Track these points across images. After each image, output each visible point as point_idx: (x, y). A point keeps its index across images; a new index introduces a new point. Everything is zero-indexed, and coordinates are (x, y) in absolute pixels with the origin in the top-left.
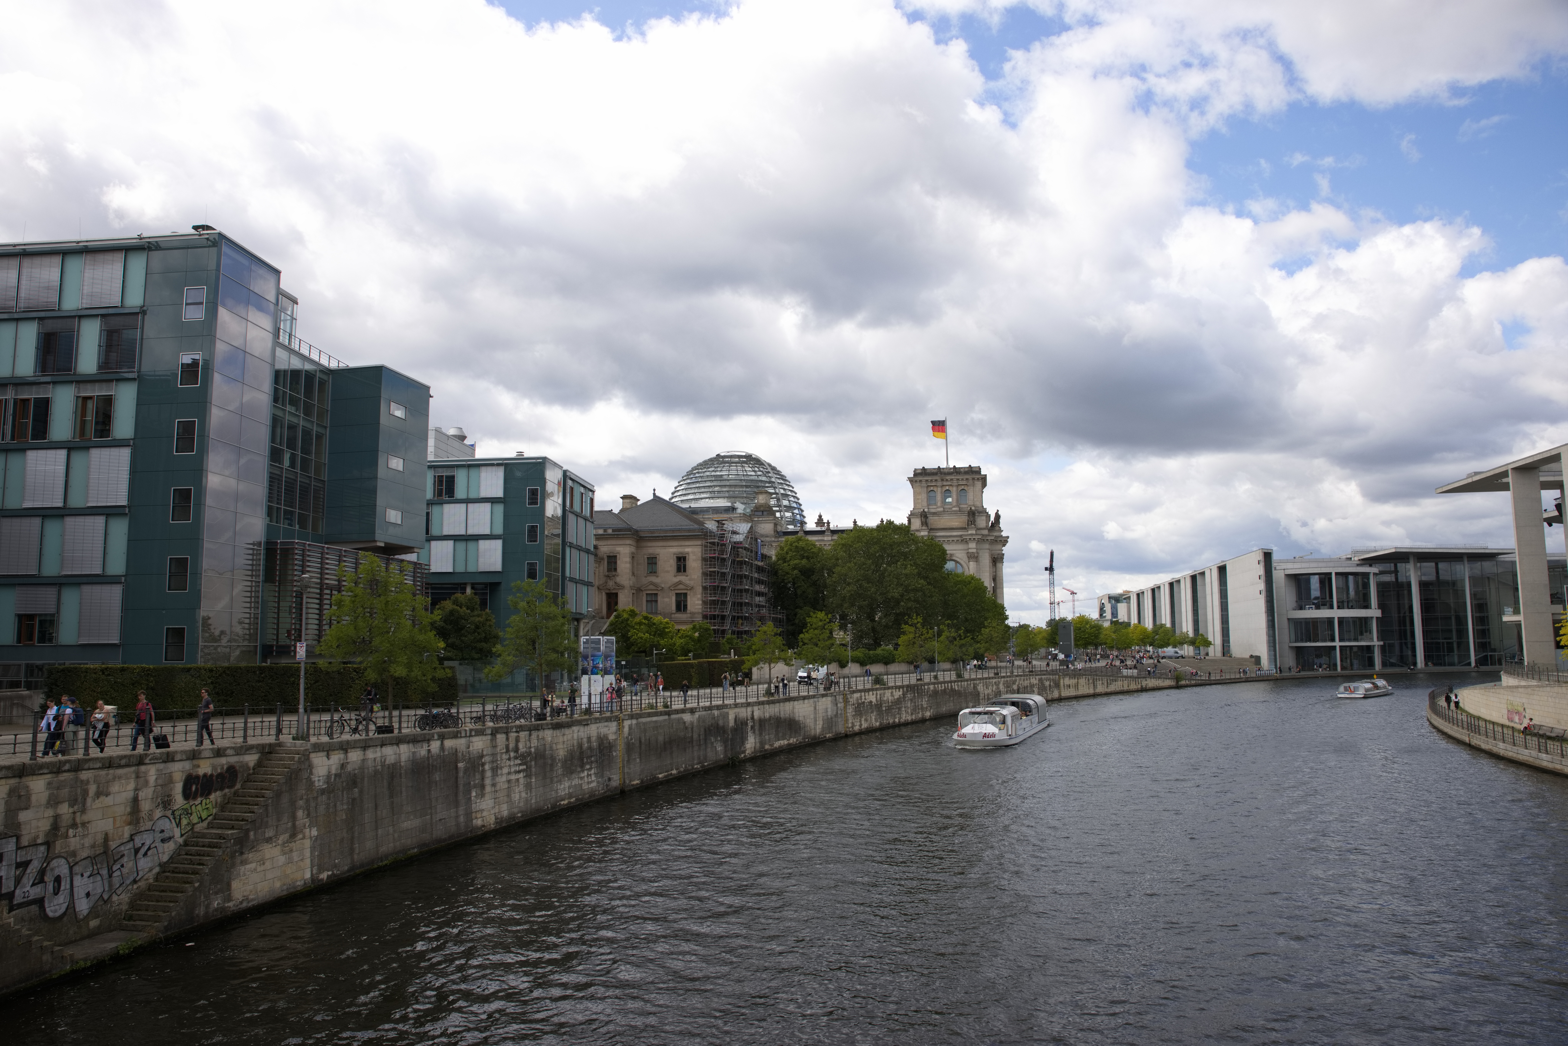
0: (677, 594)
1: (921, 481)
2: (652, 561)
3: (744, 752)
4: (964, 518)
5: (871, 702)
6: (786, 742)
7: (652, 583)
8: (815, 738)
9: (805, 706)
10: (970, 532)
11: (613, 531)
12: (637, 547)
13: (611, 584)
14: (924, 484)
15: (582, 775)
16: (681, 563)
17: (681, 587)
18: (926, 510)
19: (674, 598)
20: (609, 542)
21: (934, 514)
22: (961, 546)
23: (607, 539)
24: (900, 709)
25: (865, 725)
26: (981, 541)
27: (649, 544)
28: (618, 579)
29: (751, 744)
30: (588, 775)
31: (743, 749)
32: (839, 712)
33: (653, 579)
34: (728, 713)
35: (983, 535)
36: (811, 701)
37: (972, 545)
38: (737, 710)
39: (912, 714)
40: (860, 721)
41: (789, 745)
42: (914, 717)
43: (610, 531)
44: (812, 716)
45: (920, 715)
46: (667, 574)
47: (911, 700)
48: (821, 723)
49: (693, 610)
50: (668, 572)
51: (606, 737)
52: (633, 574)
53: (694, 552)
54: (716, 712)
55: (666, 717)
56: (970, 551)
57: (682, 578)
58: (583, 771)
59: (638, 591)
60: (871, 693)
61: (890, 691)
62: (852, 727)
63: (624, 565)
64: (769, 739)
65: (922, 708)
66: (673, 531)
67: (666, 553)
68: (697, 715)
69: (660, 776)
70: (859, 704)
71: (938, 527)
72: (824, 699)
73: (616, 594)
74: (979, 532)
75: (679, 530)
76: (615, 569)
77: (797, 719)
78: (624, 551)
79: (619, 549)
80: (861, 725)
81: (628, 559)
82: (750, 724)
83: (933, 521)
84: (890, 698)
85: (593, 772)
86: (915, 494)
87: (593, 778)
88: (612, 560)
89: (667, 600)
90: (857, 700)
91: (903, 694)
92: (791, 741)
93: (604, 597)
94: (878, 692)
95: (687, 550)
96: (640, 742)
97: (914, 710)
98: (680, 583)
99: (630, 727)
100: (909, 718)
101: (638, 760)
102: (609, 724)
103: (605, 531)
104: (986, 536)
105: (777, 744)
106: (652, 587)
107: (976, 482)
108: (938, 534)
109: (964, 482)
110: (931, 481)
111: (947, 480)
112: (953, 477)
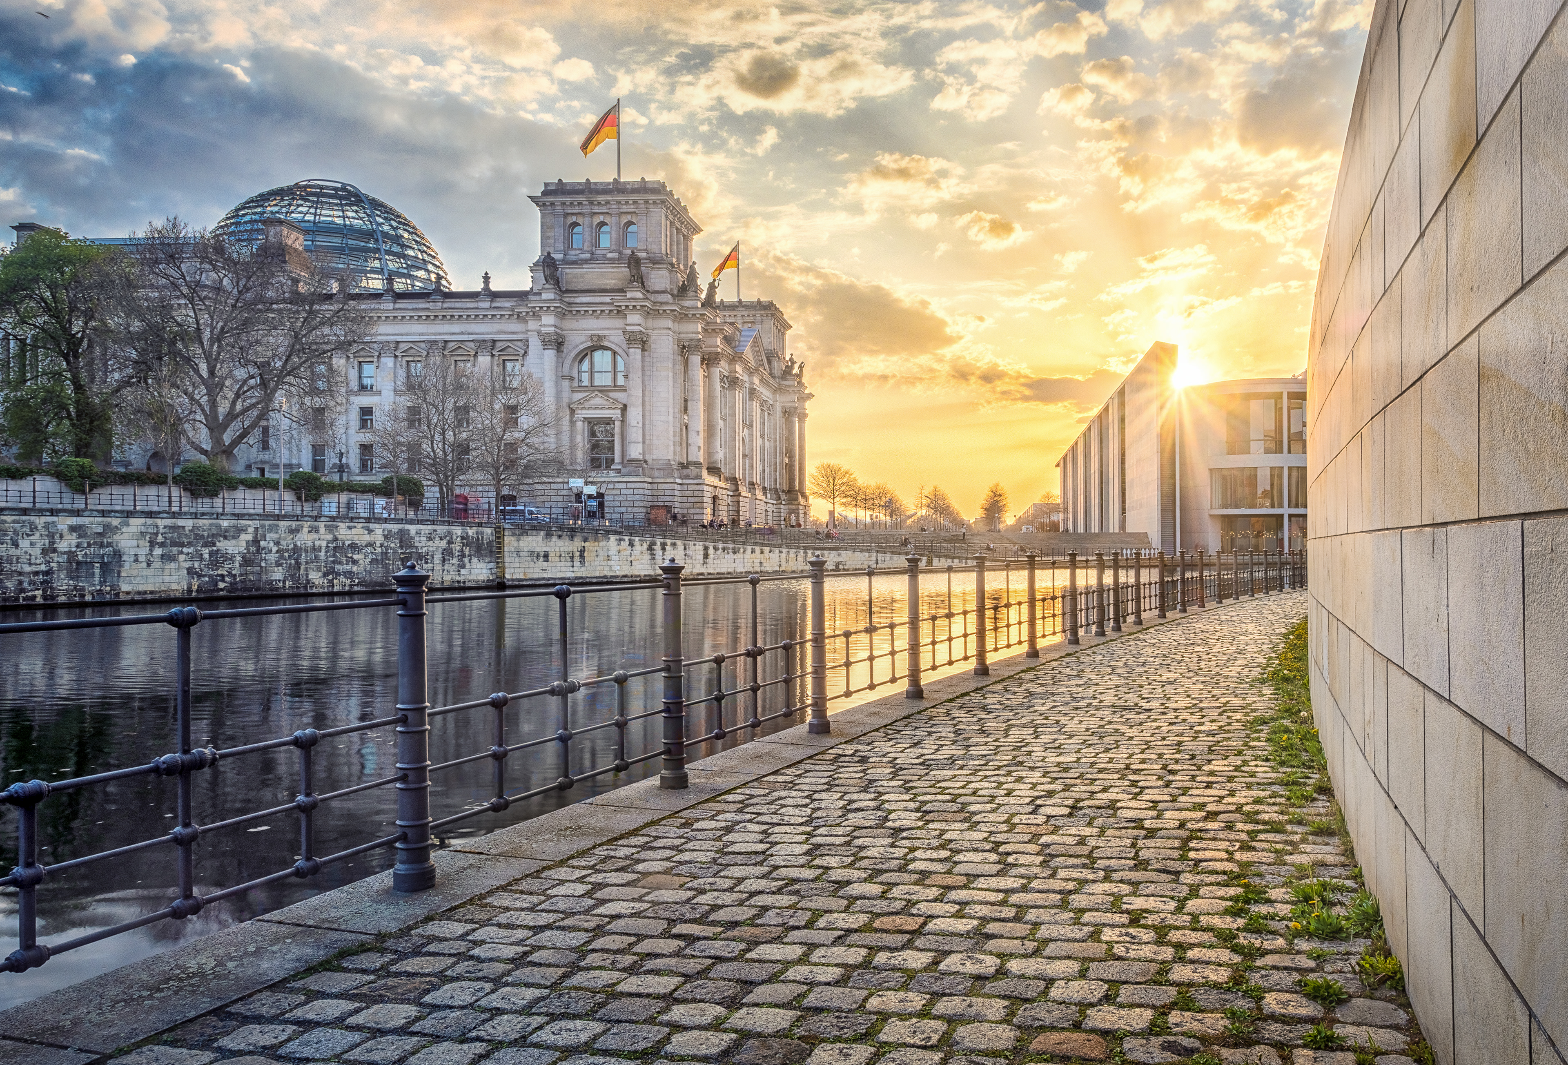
1: (553, 204)
4: (623, 273)
10: (630, 296)
14: (559, 210)
18: (558, 256)
21: (572, 262)
22: (618, 323)
26: (654, 312)
35: (656, 303)
37: (636, 320)
56: (631, 329)
71: (581, 287)
74: (650, 297)
83: (572, 275)
86: (545, 228)
104: (662, 303)
107: (652, 209)
108: (578, 300)
109: (631, 208)
110: (572, 203)
111: (599, 203)
112: (609, 198)
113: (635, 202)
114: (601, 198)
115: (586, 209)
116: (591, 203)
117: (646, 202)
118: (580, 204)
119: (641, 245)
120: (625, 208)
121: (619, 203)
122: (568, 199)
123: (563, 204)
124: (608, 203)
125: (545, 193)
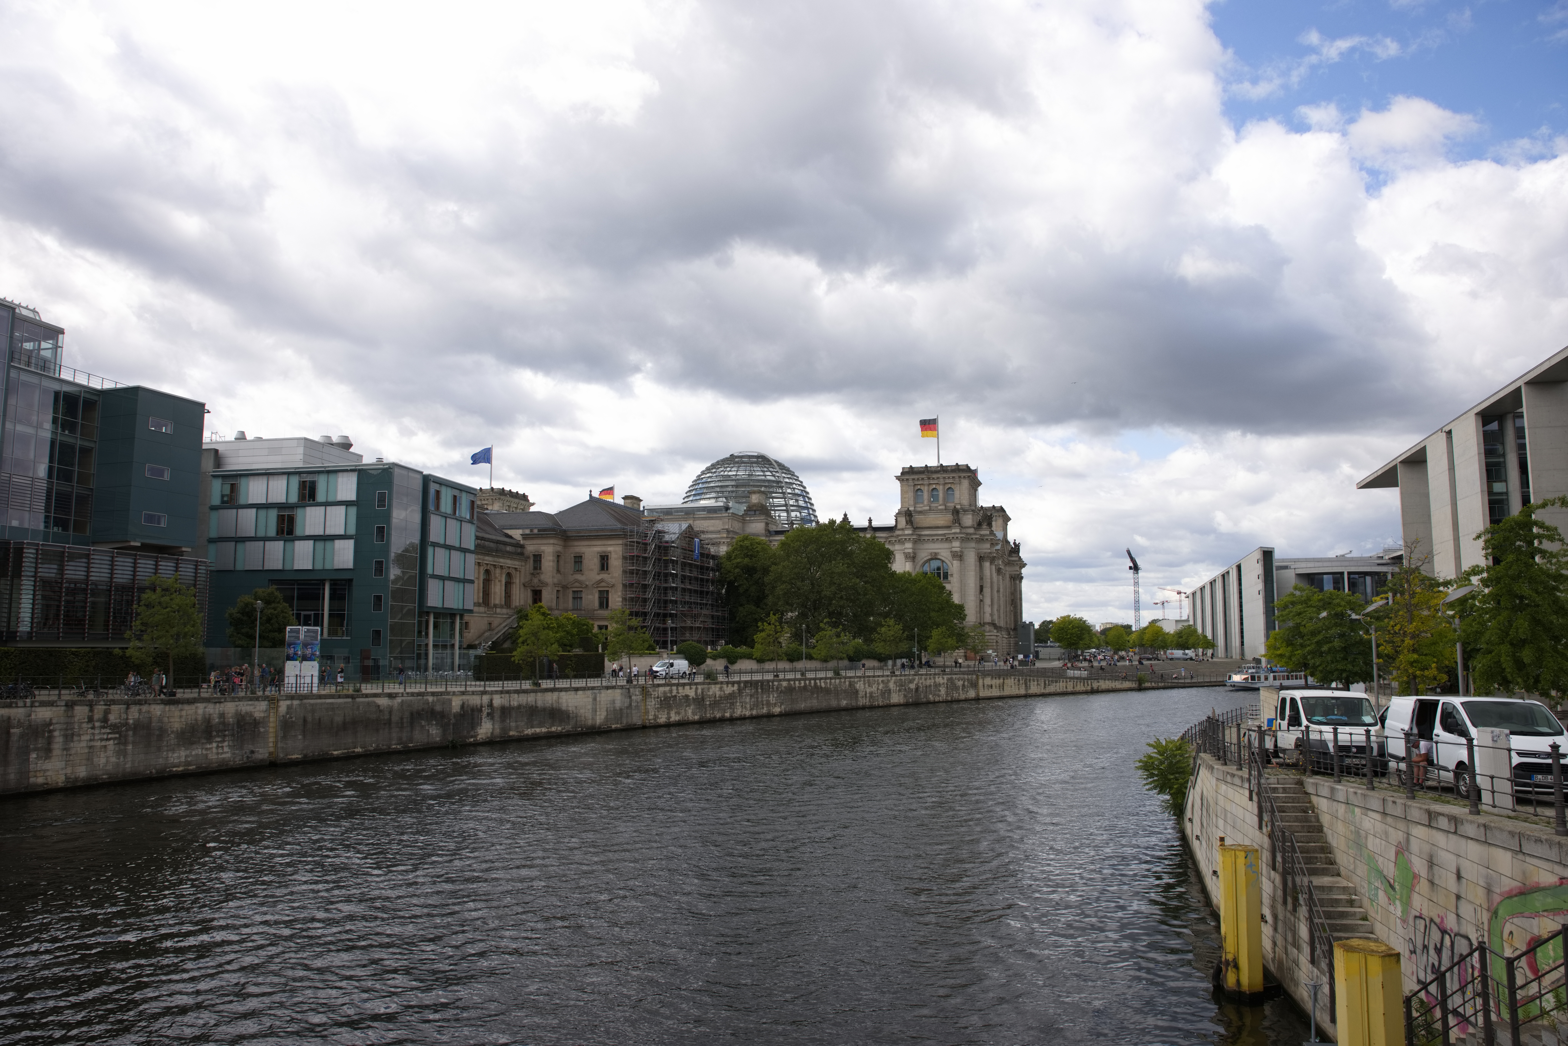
0: (600, 591)
1: (907, 480)
2: (578, 559)
3: (475, 736)
4: (949, 517)
5: (687, 696)
6: (544, 730)
7: (577, 581)
8: (593, 727)
9: (578, 696)
10: (953, 531)
11: (539, 531)
12: (565, 546)
13: (536, 581)
14: (911, 483)
15: (208, 746)
16: (604, 561)
17: (603, 584)
18: (911, 509)
19: (597, 596)
20: (535, 542)
21: (920, 512)
22: (946, 545)
23: (533, 538)
24: (732, 704)
25: (674, 718)
26: (966, 539)
27: (576, 543)
28: (542, 577)
29: (485, 729)
30: (218, 747)
31: (472, 733)
32: (634, 704)
33: (578, 577)
34: (450, 701)
35: (967, 534)
36: (589, 692)
37: (956, 544)
38: (464, 697)
39: (751, 709)
40: (668, 713)
41: (548, 732)
42: (754, 712)
43: (536, 531)
44: (590, 707)
45: (765, 711)
46: (591, 573)
47: (751, 696)
48: (604, 714)
49: (614, 607)
50: (592, 570)
51: (250, 714)
52: (558, 571)
53: (615, 550)
54: (430, 699)
55: (350, 700)
56: (954, 549)
57: (604, 576)
58: (211, 743)
59: (562, 588)
60: (687, 687)
61: (718, 686)
62: (655, 719)
63: (548, 563)
64: (517, 727)
65: (768, 704)
66: (597, 530)
67: (591, 551)
68: (399, 700)
69: (335, 753)
70: (666, 698)
71: (925, 526)
72: (610, 691)
73: (540, 591)
74: (964, 531)
75: (602, 530)
76: (540, 569)
77: (564, 708)
78: (548, 549)
79: (543, 548)
80: (669, 718)
81: (551, 558)
82: (486, 711)
83: (919, 519)
84: (718, 693)
85: (226, 744)
86: (903, 492)
87: (226, 749)
88: (538, 558)
89: (590, 597)
90: (665, 693)
91: (739, 690)
92: (553, 729)
93: (529, 594)
94: (699, 687)
95: (610, 549)
96: (305, 720)
97: (756, 705)
98: (602, 581)
99: (289, 707)
100: (748, 713)
101: (300, 737)
102: (256, 703)
103: (531, 531)
104: (971, 534)
105: (529, 731)
106: (577, 584)
107: (963, 481)
108: (923, 533)
109: (951, 481)
110: (918, 479)
111: (934, 479)
112: (938, 475)
113: (953, 478)
114: (935, 476)
115: (926, 482)
116: (929, 478)
117: (960, 477)
118: (923, 479)
119: (957, 501)
120: (947, 481)
121: (944, 478)
122: (916, 477)
123: (913, 479)
124: (938, 478)
125: (902, 473)
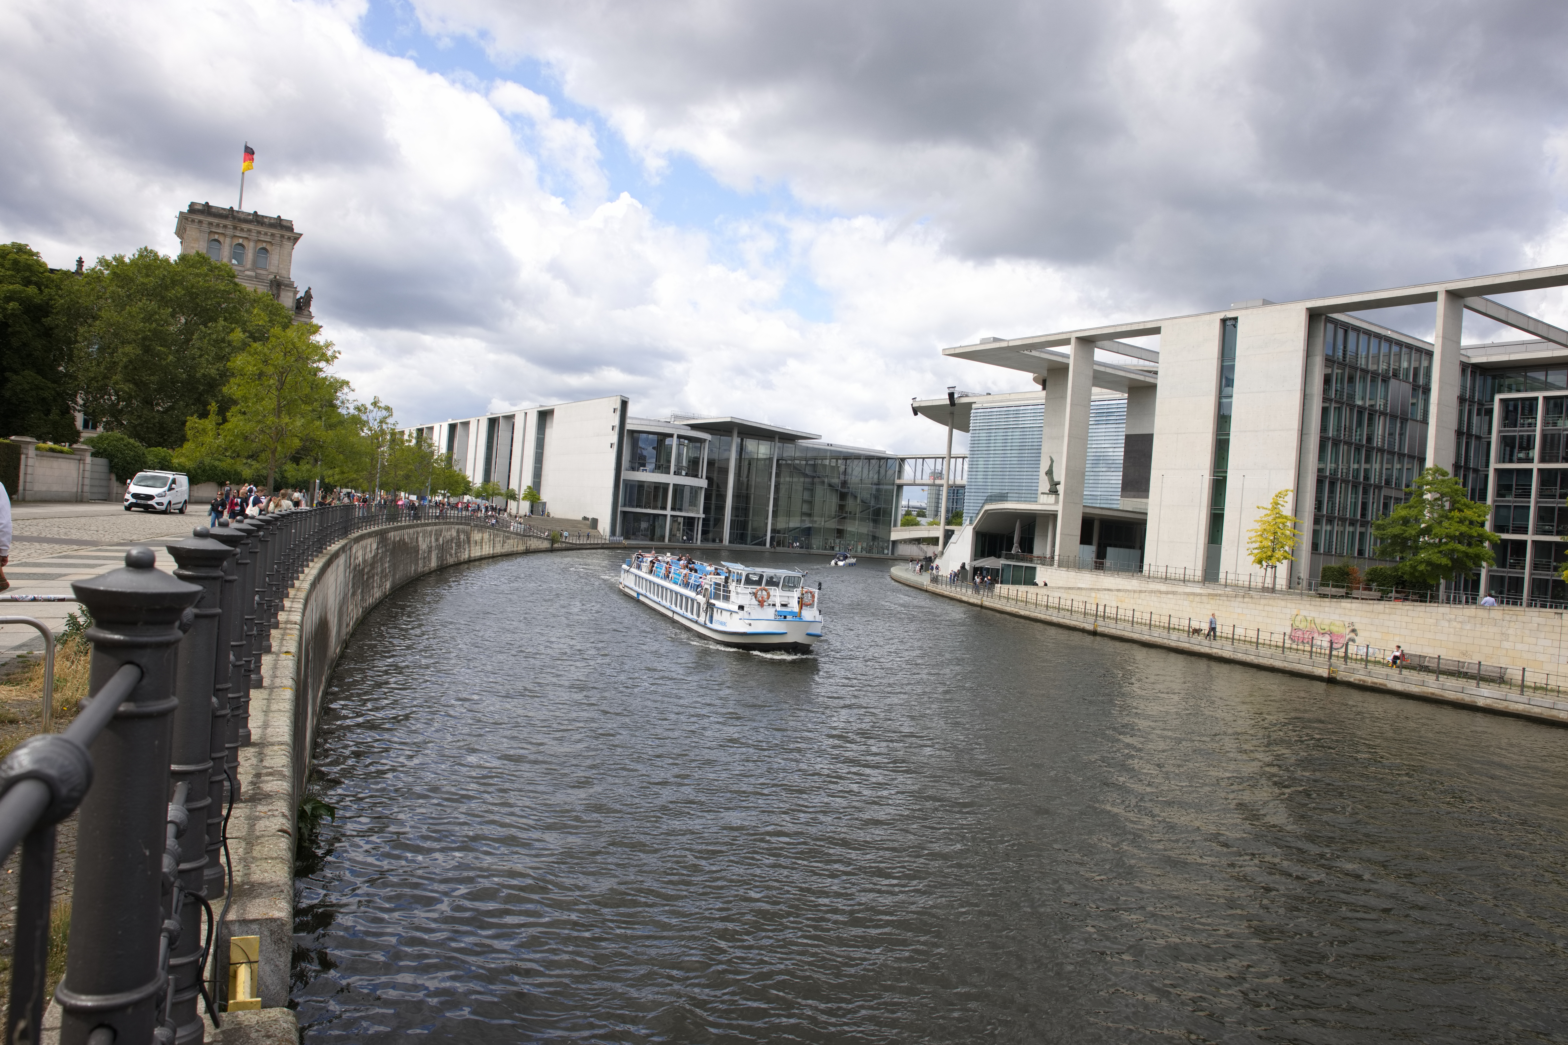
1: (200, 222)
4: (262, 290)
14: (205, 227)
107: (285, 242)
109: (268, 239)
110: (218, 225)
111: (242, 230)
112: (251, 227)
113: (273, 235)
114: (245, 226)
115: (230, 232)
116: (235, 228)
118: (225, 227)
119: (273, 269)
120: (262, 238)
121: (259, 233)
122: (215, 221)
123: (210, 224)
124: (249, 230)
125: (191, 211)
